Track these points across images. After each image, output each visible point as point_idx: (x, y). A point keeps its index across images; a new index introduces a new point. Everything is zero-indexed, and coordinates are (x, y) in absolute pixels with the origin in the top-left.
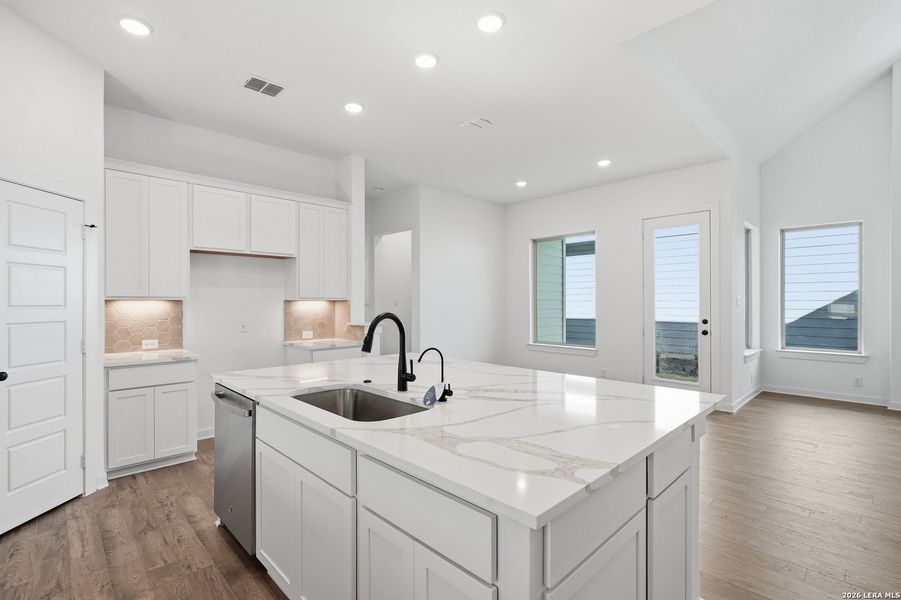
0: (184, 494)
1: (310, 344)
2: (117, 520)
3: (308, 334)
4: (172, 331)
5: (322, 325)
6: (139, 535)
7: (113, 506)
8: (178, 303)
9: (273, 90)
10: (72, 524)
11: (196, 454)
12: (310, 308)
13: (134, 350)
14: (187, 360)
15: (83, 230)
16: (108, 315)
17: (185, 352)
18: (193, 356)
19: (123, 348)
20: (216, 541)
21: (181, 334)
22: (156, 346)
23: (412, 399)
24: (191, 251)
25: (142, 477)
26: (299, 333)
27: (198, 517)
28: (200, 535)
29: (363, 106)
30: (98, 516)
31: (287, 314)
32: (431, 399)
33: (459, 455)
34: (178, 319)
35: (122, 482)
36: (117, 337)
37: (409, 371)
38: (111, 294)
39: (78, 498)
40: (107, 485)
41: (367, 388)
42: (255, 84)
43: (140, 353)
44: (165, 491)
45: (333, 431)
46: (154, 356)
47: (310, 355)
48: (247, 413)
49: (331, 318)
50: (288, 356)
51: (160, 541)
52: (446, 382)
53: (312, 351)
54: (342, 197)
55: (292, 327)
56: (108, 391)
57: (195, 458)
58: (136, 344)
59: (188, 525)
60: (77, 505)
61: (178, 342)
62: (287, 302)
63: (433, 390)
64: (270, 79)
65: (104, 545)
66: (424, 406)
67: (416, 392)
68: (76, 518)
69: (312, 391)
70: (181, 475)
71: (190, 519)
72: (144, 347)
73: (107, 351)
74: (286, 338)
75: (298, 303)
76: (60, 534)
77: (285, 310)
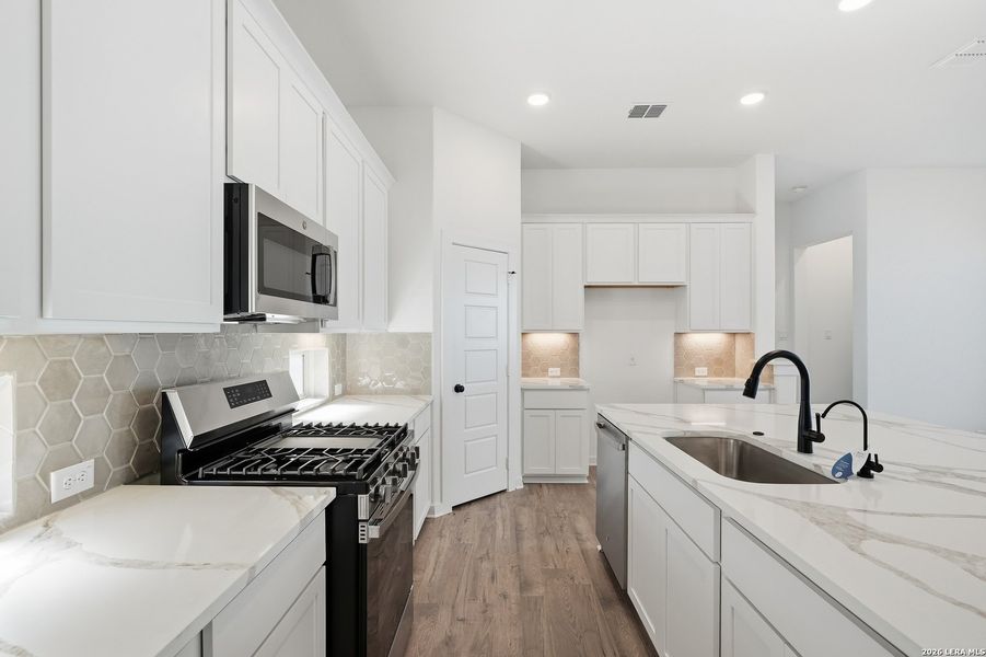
0: (575, 512)
1: (703, 382)
2: (526, 519)
3: (702, 371)
4: (571, 361)
5: (719, 361)
6: (540, 535)
7: (524, 505)
8: (575, 335)
9: (656, 111)
10: (499, 509)
11: (588, 478)
12: (705, 341)
13: (544, 376)
14: (581, 389)
15: (508, 277)
16: (524, 346)
17: (581, 381)
18: (586, 385)
19: (536, 374)
20: (596, 564)
21: (578, 364)
22: (559, 374)
23: (816, 466)
24: (586, 287)
25: (545, 488)
26: (692, 368)
27: (584, 536)
28: (584, 552)
29: (766, 93)
30: (514, 510)
31: (677, 348)
32: (844, 468)
33: (863, 554)
34: (576, 350)
35: (533, 486)
36: (531, 363)
37: (814, 428)
38: (526, 327)
39: (504, 491)
40: (522, 487)
41: (758, 442)
42: (638, 112)
43: (547, 379)
44: (561, 504)
45: (695, 481)
46: (557, 383)
47: (702, 396)
48: (621, 448)
49: (730, 352)
50: (678, 394)
51: (553, 547)
52: (872, 450)
53: (704, 390)
54: (744, 208)
55: (682, 361)
56: (524, 409)
57: (587, 482)
58: (544, 372)
59: (575, 541)
60: (503, 496)
61: (576, 373)
62: (678, 335)
63: (848, 458)
64: (652, 102)
65: (517, 535)
66: (832, 478)
67: (822, 458)
68: (502, 507)
69: (688, 435)
70: (575, 494)
71: (577, 534)
72: (550, 374)
73: (524, 375)
74: (676, 374)
75: (689, 335)
76: (491, 515)
77: (675, 343)
